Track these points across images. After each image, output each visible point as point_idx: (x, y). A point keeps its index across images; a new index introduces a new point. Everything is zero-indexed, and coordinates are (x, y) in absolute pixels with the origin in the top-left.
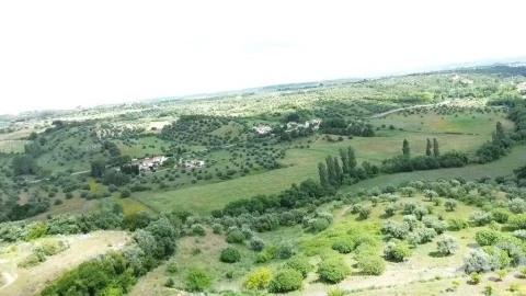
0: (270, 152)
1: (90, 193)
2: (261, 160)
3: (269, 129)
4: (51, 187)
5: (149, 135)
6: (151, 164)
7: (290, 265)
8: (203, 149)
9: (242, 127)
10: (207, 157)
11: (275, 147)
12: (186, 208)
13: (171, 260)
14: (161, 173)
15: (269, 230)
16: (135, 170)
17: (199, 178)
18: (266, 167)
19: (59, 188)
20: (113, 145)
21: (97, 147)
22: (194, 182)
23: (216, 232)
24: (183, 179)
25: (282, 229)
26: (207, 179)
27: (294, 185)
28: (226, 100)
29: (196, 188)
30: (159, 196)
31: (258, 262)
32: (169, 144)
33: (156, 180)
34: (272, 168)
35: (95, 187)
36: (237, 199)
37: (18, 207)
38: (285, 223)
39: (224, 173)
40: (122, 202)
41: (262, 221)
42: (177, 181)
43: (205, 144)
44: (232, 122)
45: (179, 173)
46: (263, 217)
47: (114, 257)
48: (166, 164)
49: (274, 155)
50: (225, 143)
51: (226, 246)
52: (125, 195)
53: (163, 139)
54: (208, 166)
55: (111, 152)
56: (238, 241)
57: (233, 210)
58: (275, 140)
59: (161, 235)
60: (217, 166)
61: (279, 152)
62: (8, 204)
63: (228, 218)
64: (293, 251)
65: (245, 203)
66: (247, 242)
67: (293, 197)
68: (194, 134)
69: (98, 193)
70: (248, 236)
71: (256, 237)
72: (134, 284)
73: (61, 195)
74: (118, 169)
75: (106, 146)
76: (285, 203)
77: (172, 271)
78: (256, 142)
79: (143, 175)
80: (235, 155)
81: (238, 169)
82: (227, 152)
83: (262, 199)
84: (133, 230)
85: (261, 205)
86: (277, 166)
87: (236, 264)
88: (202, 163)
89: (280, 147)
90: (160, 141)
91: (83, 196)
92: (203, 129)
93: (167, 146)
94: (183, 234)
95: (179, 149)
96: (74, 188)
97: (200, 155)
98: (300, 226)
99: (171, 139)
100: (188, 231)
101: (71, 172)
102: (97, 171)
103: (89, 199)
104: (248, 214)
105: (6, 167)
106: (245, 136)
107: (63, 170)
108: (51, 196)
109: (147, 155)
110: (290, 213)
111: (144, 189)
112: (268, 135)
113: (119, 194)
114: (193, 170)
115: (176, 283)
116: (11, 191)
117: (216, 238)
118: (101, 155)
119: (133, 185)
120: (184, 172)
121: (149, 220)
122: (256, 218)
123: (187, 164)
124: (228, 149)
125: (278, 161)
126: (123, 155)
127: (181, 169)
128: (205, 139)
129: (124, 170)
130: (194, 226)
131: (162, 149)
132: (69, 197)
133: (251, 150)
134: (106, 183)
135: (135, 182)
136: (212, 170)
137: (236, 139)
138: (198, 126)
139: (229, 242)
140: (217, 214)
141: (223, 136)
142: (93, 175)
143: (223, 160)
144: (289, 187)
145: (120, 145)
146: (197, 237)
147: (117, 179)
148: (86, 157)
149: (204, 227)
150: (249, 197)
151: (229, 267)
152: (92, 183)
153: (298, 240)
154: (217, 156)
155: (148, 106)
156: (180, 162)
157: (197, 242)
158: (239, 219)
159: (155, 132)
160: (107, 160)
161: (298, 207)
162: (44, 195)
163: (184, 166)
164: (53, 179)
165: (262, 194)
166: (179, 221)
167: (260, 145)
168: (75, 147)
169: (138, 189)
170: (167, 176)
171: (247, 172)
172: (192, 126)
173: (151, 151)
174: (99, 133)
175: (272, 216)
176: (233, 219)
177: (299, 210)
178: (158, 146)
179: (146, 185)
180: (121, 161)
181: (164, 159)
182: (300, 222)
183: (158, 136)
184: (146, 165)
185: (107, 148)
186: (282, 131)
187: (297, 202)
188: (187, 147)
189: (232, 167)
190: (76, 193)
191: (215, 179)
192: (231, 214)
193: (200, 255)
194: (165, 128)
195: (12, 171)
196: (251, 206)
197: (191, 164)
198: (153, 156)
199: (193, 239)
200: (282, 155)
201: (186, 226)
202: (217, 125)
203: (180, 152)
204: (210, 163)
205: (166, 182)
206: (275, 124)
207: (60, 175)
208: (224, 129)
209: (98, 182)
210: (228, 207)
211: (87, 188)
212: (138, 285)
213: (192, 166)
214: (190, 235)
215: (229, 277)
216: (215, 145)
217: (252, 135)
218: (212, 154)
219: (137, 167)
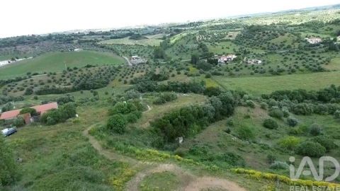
0: (317, 59)
1: (190, 73)
2: (307, 64)
3: (319, 40)
4: (171, 67)
5: (227, 40)
6: (226, 59)
7: (317, 141)
8: (262, 52)
9: (296, 38)
10: (264, 58)
11: (321, 55)
12: (244, 89)
13: (231, 118)
14: (231, 65)
15: (304, 114)
16: (216, 62)
17: (256, 72)
18: (310, 69)
19: (174, 68)
20: (205, 45)
21: (196, 46)
22: (252, 74)
23: (263, 107)
24: (245, 71)
25: (314, 116)
26: (261, 73)
27: (333, 86)
28: (286, 16)
29: (254, 78)
30: (228, 79)
31: (291, 133)
32: (239, 47)
33: (227, 70)
34: (316, 71)
35: (192, 70)
36: (282, 89)
37: (155, 75)
38: (318, 112)
39: (275, 70)
40: (206, 80)
41: (299, 107)
42: (241, 72)
43: (264, 49)
44: (288, 34)
45: (243, 67)
46: (301, 104)
47: (198, 108)
48: (235, 60)
49: (320, 61)
50: (279, 49)
51: (269, 117)
52: (208, 77)
53: (236, 43)
54: (264, 64)
55: (203, 49)
56: (278, 117)
57: (278, 96)
58: (323, 49)
59: (226, 101)
60: (270, 65)
61: (324, 59)
62: (151, 73)
63: (273, 100)
64: (321, 132)
65: (288, 93)
66: (285, 119)
67: (330, 95)
68: (257, 41)
69: (194, 73)
70: (286, 115)
71: (292, 117)
72: (207, 126)
73: (175, 72)
74: (206, 61)
75: (201, 46)
76: (322, 97)
77: (230, 124)
78: (306, 50)
79: (220, 65)
80: (286, 58)
81: (287, 69)
82: (281, 56)
83: (302, 92)
84: (210, 96)
85: (301, 96)
86: (321, 70)
87: (274, 130)
88: (260, 62)
89: (327, 55)
90: (233, 45)
91: (186, 74)
92: (264, 38)
93: (237, 48)
94: (240, 104)
95: (245, 51)
96: (182, 69)
97: (259, 56)
98: (331, 116)
99: (241, 44)
100: (243, 103)
101: (181, 59)
102: (194, 61)
103: (189, 76)
104: (288, 101)
105: (151, 54)
106: (297, 45)
107: (177, 58)
108: (170, 71)
109: (224, 53)
110: (325, 106)
111: (219, 74)
112: (318, 45)
113: (205, 75)
114: (253, 66)
115: (232, 132)
116: (153, 67)
117: (262, 111)
118: (197, 51)
119: (213, 71)
120: (246, 66)
121: (220, 92)
122: (295, 104)
123: (249, 62)
124: (281, 54)
125: (323, 66)
126: (210, 51)
127: (245, 64)
128: (265, 45)
129: (209, 61)
130: (248, 101)
131: (234, 50)
132: (179, 73)
133: (300, 56)
134: (198, 68)
135: (215, 69)
136: (266, 67)
137: (289, 47)
138: (261, 36)
139: (271, 116)
140: (265, 97)
141: (279, 44)
142: (191, 62)
143: (276, 61)
144: (328, 87)
145: (208, 45)
146: (249, 108)
147: (205, 66)
148: (189, 52)
149: (255, 103)
150: (292, 89)
151: (268, 131)
152: (190, 67)
153: (328, 126)
154: (271, 58)
155: (228, 21)
156: (245, 60)
157: (248, 111)
158: (281, 102)
159: (231, 38)
160: (200, 54)
161: (333, 102)
162: (167, 70)
163: (247, 63)
164: (172, 62)
165: (302, 88)
166: (238, 97)
167: (309, 52)
168: (184, 45)
169: (215, 74)
170: (235, 68)
171: (293, 71)
172: (257, 35)
173: (226, 51)
174: (198, 37)
175: (309, 105)
176: (277, 102)
177: (333, 105)
178: (231, 48)
179: (221, 72)
180: (208, 55)
181: (234, 57)
182: (332, 114)
183: (232, 41)
184: (223, 59)
185: (201, 47)
186: (331, 42)
187: (333, 99)
188: (250, 50)
189: (282, 67)
190: (182, 72)
191: (267, 73)
192: (276, 99)
193: (249, 119)
194: (238, 36)
195: (153, 56)
196: (292, 96)
197: (252, 62)
198: (227, 54)
199: (246, 109)
200: (328, 62)
201: (242, 100)
202: (276, 36)
203: (245, 53)
204: (266, 62)
205: (233, 72)
206: (325, 36)
207: (176, 60)
208: (281, 38)
209: (194, 67)
210: (273, 94)
211: (188, 70)
212: (210, 127)
213: (252, 63)
214: (245, 106)
215: (268, 137)
216: (272, 50)
217: (303, 44)
218: (268, 56)
219: (217, 60)
